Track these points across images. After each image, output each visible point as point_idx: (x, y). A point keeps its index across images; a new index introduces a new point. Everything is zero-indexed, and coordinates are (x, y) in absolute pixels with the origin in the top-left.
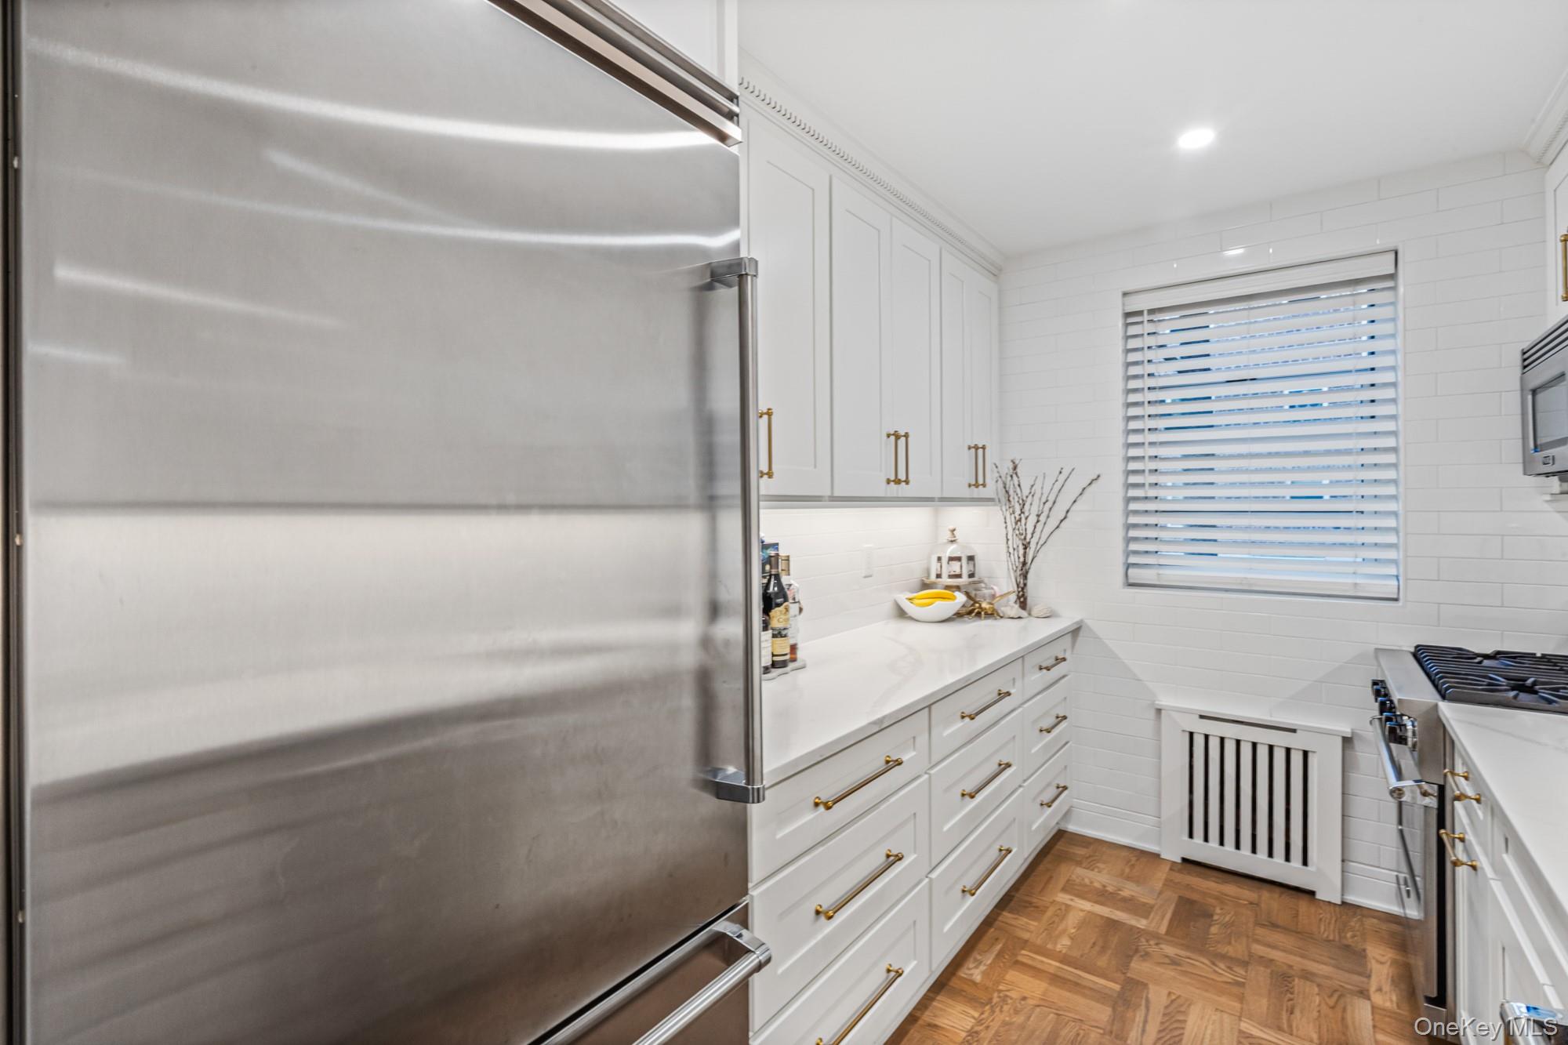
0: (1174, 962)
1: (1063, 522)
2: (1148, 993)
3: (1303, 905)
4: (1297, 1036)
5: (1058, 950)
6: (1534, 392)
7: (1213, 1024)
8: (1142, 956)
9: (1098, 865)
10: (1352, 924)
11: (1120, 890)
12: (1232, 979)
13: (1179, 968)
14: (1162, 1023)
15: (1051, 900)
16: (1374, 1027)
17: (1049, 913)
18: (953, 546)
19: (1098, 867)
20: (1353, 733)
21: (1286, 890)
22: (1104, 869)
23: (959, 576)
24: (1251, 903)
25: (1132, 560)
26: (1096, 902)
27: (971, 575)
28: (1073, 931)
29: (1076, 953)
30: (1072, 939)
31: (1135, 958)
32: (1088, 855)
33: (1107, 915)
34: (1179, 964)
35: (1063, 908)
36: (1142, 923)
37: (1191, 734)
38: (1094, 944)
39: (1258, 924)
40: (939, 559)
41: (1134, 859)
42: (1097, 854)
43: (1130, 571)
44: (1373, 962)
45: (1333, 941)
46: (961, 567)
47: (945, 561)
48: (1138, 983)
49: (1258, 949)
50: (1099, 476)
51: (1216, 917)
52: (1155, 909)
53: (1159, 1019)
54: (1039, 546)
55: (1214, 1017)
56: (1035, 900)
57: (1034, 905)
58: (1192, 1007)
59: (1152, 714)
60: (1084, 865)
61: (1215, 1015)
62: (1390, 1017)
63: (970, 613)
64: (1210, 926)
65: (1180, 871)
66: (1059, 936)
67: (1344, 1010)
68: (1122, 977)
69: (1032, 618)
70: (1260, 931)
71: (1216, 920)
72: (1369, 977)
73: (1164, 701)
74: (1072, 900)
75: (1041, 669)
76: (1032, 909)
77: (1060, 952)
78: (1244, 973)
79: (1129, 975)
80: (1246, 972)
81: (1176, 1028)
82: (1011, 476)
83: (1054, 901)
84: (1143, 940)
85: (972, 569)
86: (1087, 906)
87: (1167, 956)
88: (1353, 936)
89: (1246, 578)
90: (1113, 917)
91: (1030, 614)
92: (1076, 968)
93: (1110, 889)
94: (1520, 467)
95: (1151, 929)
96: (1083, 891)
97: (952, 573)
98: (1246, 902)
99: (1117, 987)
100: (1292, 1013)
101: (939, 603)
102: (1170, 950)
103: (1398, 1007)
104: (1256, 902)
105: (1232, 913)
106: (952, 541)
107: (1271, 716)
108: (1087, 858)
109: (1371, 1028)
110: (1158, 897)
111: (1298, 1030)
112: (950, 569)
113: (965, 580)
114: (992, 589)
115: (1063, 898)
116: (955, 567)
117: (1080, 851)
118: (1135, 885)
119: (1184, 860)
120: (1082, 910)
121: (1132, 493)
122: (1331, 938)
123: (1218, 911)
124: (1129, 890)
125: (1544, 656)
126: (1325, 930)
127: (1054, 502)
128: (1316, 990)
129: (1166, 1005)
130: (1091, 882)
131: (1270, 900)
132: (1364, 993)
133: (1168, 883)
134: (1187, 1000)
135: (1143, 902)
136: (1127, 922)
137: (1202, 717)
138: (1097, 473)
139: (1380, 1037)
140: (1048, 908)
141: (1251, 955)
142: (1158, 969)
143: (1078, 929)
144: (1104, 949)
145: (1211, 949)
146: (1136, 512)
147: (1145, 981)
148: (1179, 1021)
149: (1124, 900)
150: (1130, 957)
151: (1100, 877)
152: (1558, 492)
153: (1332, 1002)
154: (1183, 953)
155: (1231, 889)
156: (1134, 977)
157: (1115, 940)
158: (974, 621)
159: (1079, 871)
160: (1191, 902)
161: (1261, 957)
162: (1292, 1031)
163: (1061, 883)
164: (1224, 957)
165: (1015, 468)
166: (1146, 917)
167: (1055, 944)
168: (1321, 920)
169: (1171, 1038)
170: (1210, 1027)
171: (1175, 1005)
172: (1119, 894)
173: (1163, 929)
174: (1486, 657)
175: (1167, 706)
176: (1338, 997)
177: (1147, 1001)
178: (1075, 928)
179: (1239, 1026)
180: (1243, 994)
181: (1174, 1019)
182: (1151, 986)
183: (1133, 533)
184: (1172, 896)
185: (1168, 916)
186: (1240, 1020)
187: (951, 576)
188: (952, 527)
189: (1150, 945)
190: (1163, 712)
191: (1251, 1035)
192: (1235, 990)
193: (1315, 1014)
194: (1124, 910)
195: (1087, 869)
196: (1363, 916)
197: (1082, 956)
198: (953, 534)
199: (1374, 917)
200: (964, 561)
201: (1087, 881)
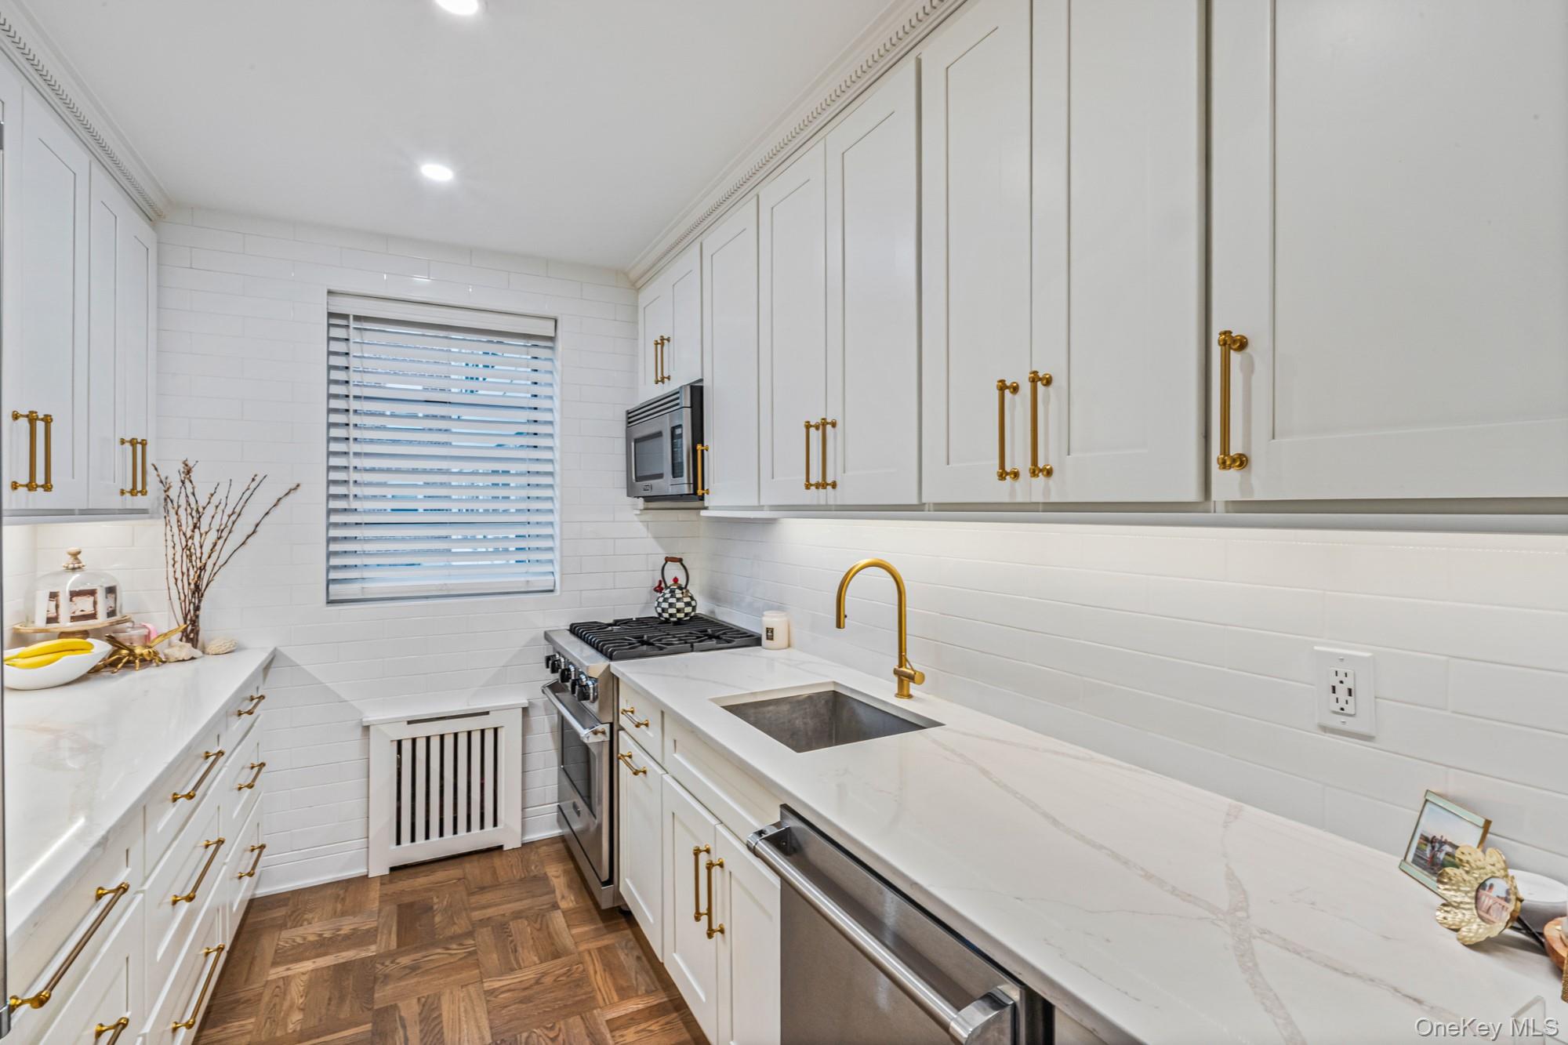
0: (413, 968)
1: (250, 538)
2: (399, 1012)
3: (497, 861)
4: (525, 967)
5: (290, 1031)
6: (636, 441)
7: (463, 1001)
8: (382, 982)
9: (306, 916)
10: (533, 858)
11: (339, 930)
12: (465, 952)
13: (420, 971)
14: (421, 1031)
15: (263, 983)
16: (568, 926)
17: (266, 998)
18: (76, 576)
19: (306, 920)
20: (530, 703)
21: (480, 855)
22: (313, 918)
23: (93, 616)
24: (460, 879)
25: (333, 575)
26: (318, 956)
27: (111, 613)
28: (301, 1001)
29: (313, 1022)
30: (302, 1010)
31: (376, 987)
32: (289, 913)
33: (333, 963)
34: (419, 968)
35: (281, 983)
36: (372, 950)
37: (399, 743)
38: (330, 999)
39: (471, 894)
40: (53, 596)
41: (341, 892)
42: (300, 907)
43: (331, 587)
44: (553, 878)
45: (525, 878)
46: (95, 603)
47: (64, 598)
48: (386, 1010)
49: (477, 915)
50: (298, 486)
51: (435, 907)
52: (380, 930)
53: (417, 1029)
54: (217, 568)
55: (462, 995)
56: (242, 995)
57: (242, 1000)
58: (442, 997)
59: (359, 732)
60: (289, 924)
61: (463, 991)
62: (575, 913)
63: (114, 664)
64: (433, 917)
65: (391, 882)
66: (287, 1015)
67: (548, 927)
68: (370, 1014)
69: (206, 656)
70: (474, 899)
71: (437, 909)
72: (554, 892)
73: (370, 717)
74: (288, 969)
75: (240, 714)
76: (241, 1006)
77: (294, 1031)
78: (473, 942)
79: (376, 1007)
80: (474, 940)
81: (436, 1026)
82: (183, 482)
83: (267, 981)
84: (378, 966)
85: (113, 605)
86: (308, 965)
87: (405, 967)
88: (536, 867)
89: (445, 584)
90: (341, 961)
91: (204, 652)
92: (318, 1037)
93: (327, 935)
94: (625, 491)
95: (382, 951)
96: (299, 953)
97: (78, 613)
98: (454, 881)
99: (368, 1027)
100: (516, 951)
101: (67, 658)
102: (405, 960)
103: (577, 903)
104: (462, 877)
105: (447, 896)
106: (74, 569)
107: (469, 705)
108: (290, 916)
109: (567, 929)
110: (379, 917)
111: (524, 962)
112: (74, 608)
113: (102, 620)
114: (145, 627)
115: (277, 973)
116: (85, 605)
117: (279, 913)
118: (351, 917)
119: (393, 869)
120: (303, 974)
121: (334, 504)
122: (523, 876)
123: (436, 900)
124: (347, 925)
125: (638, 619)
126: (517, 873)
127: (239, 515)
128: (526, 923)
129: (419, 1011)
130: (305, 939)
131: (472, 868)
132: (555, 906)
133: (384, 899)
134: (435, 994)
135: (366, 930)
136: (358, 957)
137: (409, 722)
138: (296, 482)
139: (574, 931)
140: (262, 994)
141: (473, 924)
142: (403, 983)
143: (306, 997)
144: (342, 999)
145: (441, 937)
146: (336, 525)
147: (393, 1003)
148: (436, 1018)
149: (347, 937)
150: (372, 991)
151: (313, 928)
152: (642, 508)
153: (537, 926)
154: (418, 955)
155: (440, 875)
156: (382, 1006)
157: (350, 982)
158: (123, 675)
159: (286, 934)
160: (411, 905)
161: (480, 921)
162: (520, 965)
163: (269, 956)
164: (453, 938)
165: (189, 472)
166: (374, 942)
167: (286, 1026)
168: (512, 865)
169: (434, 1037)
170: (462, 1004)
171: (427, 1007)
172: (338, 935)
173: (394, 945)
174: (610, 625)
175: (375, 721)
176: (539, 918)
177: (401, 1018)
178: (302, 996)
179: (483, 987)
180: (477, 960)
181: (431, 1018)
182: (400, 1004)
183: (334, 547)
184: (391, 908)
185: (394, 929)
186: (482, 982)
187: (74, 619)
188: (74, 549)
189: (387, 966)
190: (371, 728)
191: (494, 989)
192: (471, 960)
193: (531, 942)
194: (348, 949)
195: (295, 927)
196: (537, 848)
197: (320, 1020)
198: (77, 559)
199: (543, 845)
200: (100, 595)
201: (299, 940)
